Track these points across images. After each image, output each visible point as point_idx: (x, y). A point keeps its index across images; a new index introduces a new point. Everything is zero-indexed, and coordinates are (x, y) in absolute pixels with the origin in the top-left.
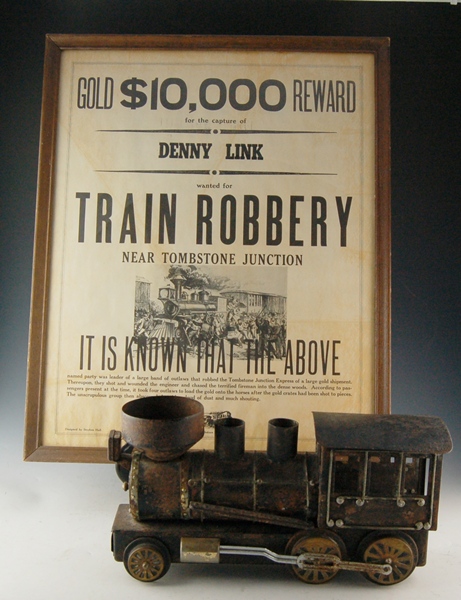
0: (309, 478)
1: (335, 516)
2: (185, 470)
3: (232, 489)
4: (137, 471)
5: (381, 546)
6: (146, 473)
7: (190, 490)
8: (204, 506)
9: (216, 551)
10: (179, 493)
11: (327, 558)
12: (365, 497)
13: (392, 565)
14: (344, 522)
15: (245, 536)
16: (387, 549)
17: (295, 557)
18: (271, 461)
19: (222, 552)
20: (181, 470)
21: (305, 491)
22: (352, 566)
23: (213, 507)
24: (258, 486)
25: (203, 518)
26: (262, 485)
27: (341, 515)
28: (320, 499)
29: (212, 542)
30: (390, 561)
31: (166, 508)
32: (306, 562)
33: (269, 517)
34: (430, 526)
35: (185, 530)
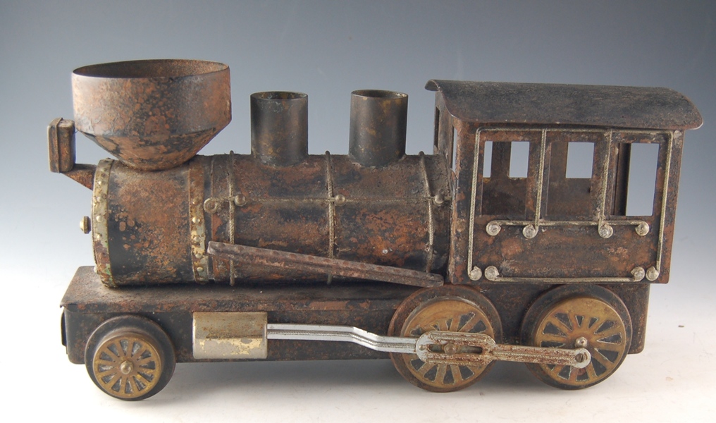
0: (433, 190)
1: (484, 260)
2: (198, 184)
3: (287, 215)
4: (105, 189)
5: (564, 318)
6: (122, 190)
7: (207, 221)
8: (236, 248)
9: (260, 336)
10: (187, 227)
11: (472, 338)
12: (540, 222)
13: (590, 348)
14: (500, 271)
15: (314, 306)
16: (574, 321)
17: (412, 341)
18: (358, 165)
19: (271, 336)
20: (189, 185)
21: (425, 215)
22: (518, 354)
23: (252, 250)
24: (337, 208)
25: (233, 275)
26: (345, 206)
27: (494, 258)
28: (455, 227)
29: (252, 318)
30: (585, 343)
31: (163, 259)
32: (431, 348)
33: (358, 265)
34: (657, 274)
35: (200, 297)
